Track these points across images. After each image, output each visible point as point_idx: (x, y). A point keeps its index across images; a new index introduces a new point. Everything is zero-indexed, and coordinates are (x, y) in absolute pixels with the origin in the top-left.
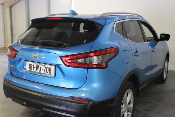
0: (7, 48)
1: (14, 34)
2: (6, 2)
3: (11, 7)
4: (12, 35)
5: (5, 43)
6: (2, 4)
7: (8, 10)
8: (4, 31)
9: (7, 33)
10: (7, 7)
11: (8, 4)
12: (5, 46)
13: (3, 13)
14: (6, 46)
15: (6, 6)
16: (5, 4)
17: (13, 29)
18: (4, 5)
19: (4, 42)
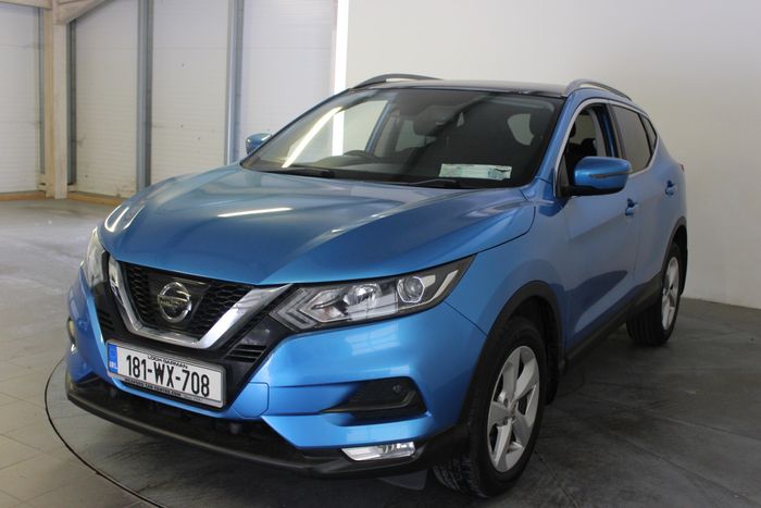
0: (47, 195)
1: (79, 136)
2: (54, 4)
3: (72, 25)
4: (73, 141)
5: (43, 172)
6: (39, 10)
7: (59, 36)
8: (41, 123)
9: (52, 131)
10: (59, 22)
11: (63, 12)
12: (44, 184)
13: (40, 46)
14: (48, 184)
15: (55, 19)
16: (49, 9)
17: (78, 115)
18: (45, 12)
19: (39, 169)
